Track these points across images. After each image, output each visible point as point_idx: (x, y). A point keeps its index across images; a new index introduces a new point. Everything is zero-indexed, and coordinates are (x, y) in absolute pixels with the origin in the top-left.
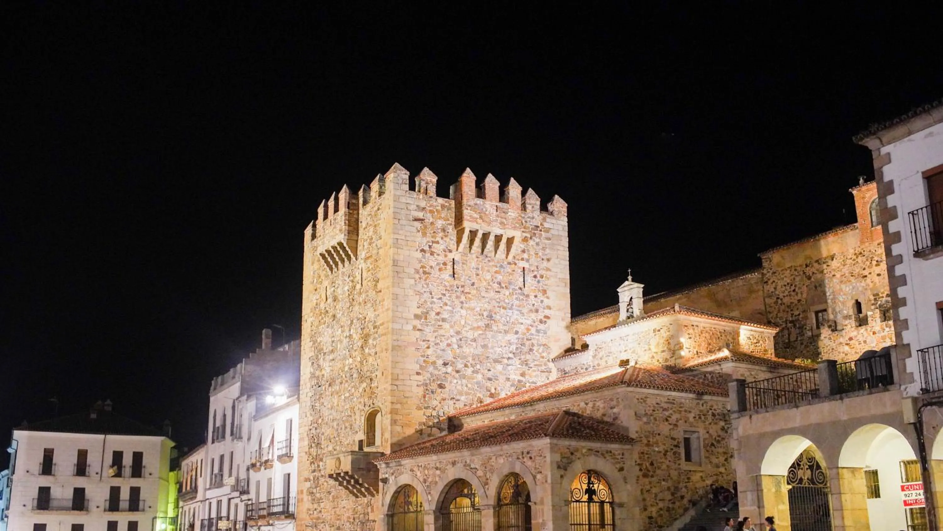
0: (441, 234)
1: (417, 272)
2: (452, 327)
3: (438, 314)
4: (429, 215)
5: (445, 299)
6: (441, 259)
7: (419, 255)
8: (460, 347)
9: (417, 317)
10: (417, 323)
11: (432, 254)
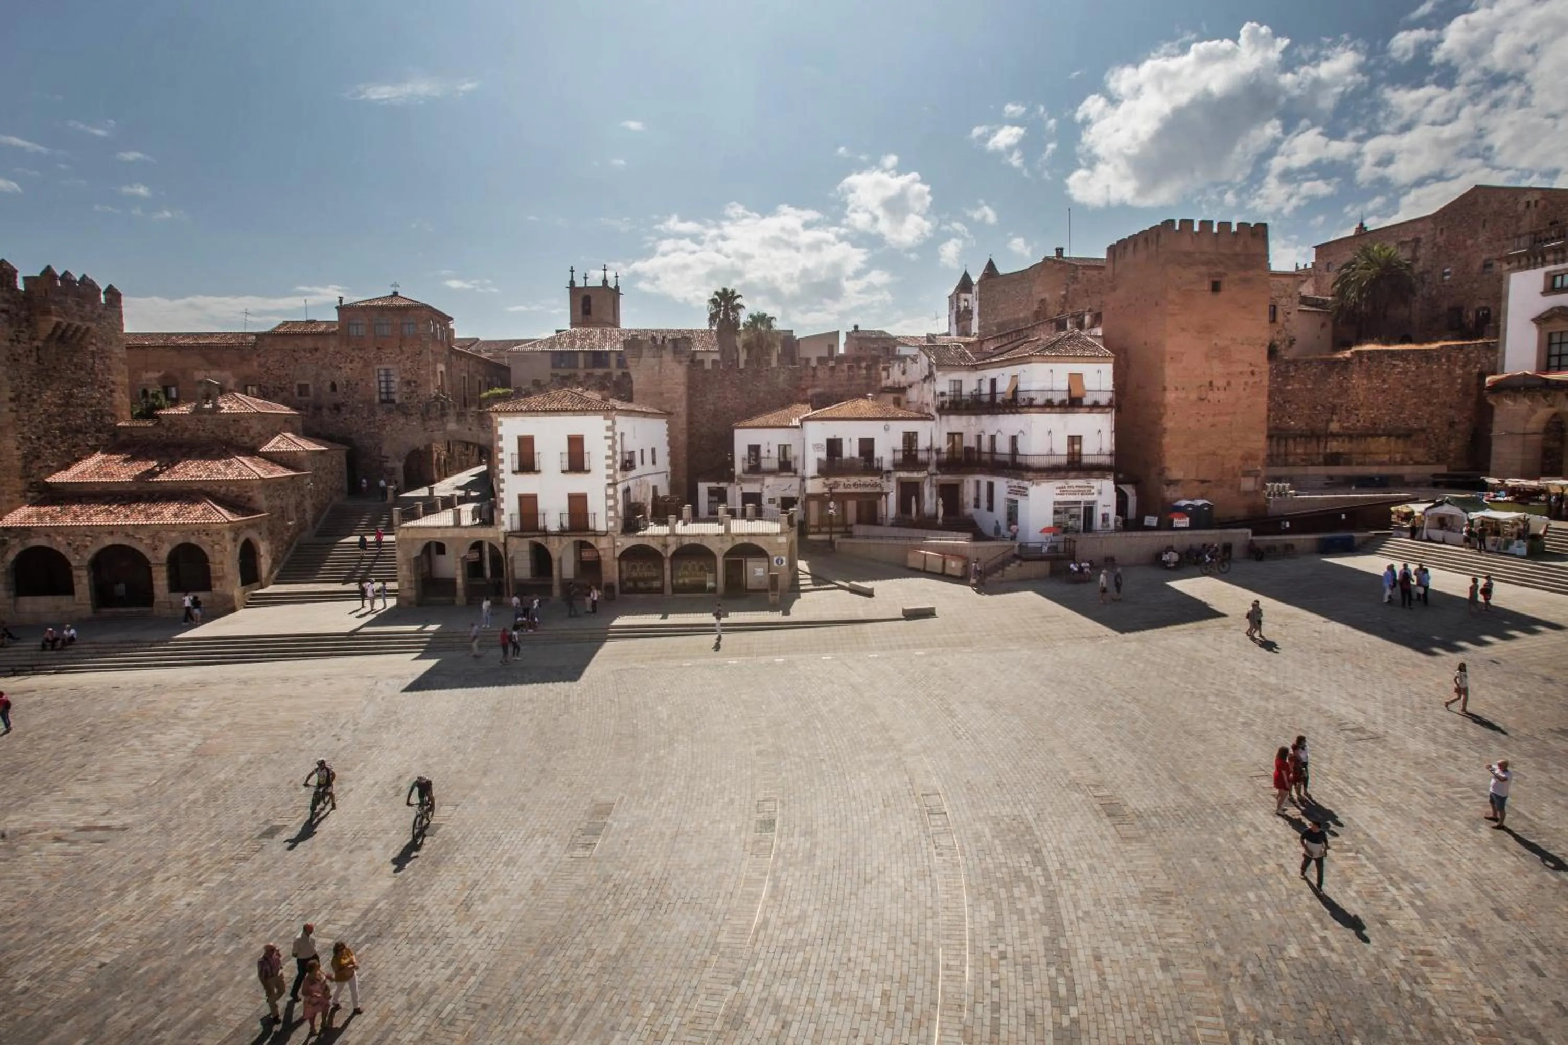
0: (25, 324)
1: (8, 359)
2: (41, 406)
3: (29, 396)
4: (13, 306)
5: (34, 382)
6: (27, 346)
7: (8, 344)
8: (50, 422)
9: (12, 400)
10: (13, 405)
11: (19, 342)
